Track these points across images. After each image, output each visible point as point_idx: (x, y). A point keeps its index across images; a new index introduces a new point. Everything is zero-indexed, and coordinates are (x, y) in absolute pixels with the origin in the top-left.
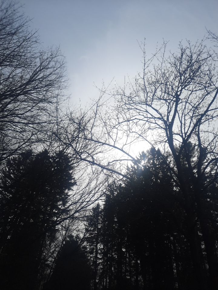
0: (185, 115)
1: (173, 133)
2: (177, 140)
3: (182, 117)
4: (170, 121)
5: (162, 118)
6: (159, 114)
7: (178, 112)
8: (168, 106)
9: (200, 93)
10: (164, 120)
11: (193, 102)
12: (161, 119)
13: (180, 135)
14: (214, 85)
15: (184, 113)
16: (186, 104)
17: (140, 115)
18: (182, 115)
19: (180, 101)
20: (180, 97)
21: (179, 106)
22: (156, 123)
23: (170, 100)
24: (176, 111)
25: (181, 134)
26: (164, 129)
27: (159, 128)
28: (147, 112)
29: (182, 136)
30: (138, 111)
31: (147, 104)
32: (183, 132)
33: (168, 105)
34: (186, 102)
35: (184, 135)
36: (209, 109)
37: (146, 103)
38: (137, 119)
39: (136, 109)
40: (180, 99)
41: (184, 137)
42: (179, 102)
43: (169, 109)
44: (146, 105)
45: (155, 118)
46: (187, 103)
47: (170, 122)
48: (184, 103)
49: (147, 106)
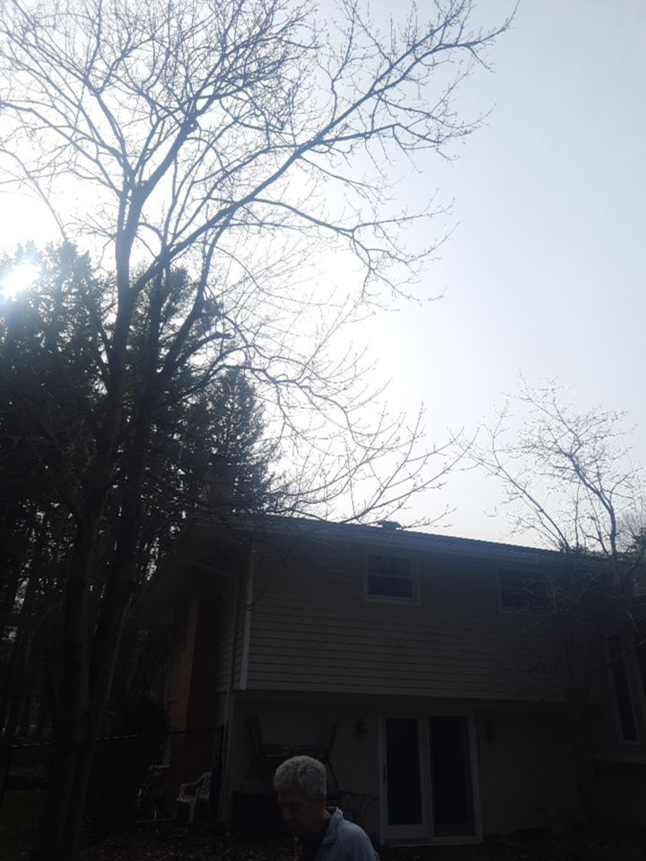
0: (193, 182)
1: (141, 220)
2: (148, 247)
3: (182, 182)
4: (146, 177)
5: (125, 155)
6: (118, 138)
7: (176, 164)
8: (155, 127)
9: (253, 138)
10: (125, 166)
11: (228, 156)
12: (121, 156)
13: (160, 235)
14: (294, 136)
15: (193, 173)
16: (207, 149)
17: (54, 107)
18: (186, 177)
19: (196, 133)
20: (199, 119)
21: (186, 144)
22: (97, 161)
23: (166, 113)
24: (172, 155)
25: (162, 233)
26: (117, 192)
27: (103, 183)
28: (80, 107)
29: (163, 239)
30: (52, 90)
31: (86, 82)
32: (171, 229)
33: (154, 123)
34: (210, 145)
35: (170, 237)
36: (259, 196)
37: (84, 75)
38: (36, 114)
39: (48, 79)
40: (197, 125)
41: (168, 243)
42: (191, 135)
43: (155, 138)
44: (82, 83)
45: (103, 145)
46: (211, 149)
47: (145, 182)
48: (203, 145)
49: (86, 87)
